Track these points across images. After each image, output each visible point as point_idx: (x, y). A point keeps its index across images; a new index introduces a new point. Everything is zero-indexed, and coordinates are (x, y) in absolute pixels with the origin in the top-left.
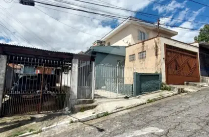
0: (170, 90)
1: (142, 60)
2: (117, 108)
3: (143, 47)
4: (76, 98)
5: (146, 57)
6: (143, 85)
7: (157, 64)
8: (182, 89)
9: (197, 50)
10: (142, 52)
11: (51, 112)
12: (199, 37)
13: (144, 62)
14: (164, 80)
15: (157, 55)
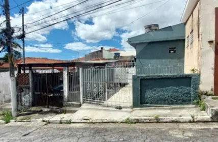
3: (192, 22)
4: (67, 100)
5: (193, 40)
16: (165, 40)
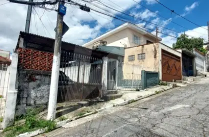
0: (166, 85)
1: (141, 61)
2: (139, 97)
3: (143, 49)
4: (107, 89)
5: (145, 58)
6: (148, 81)
7: (155, 65)
8: (175, 84)
9: (180, 55)
10: (141, 54)
12: (176, 44)
13: (143, 63)
14: (161, 78)
15: (155, 57)
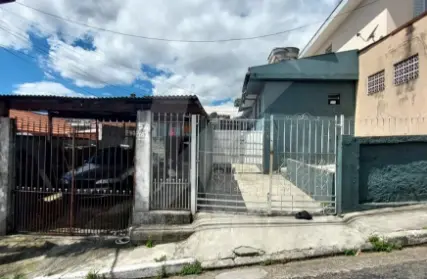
1: (404, 87)
2: (237, 255)
3: (409, 41)
4: (147, 206)
5: (417, 76)
10: (405, 61)
11: (96, 233)
16: (323, 77)
